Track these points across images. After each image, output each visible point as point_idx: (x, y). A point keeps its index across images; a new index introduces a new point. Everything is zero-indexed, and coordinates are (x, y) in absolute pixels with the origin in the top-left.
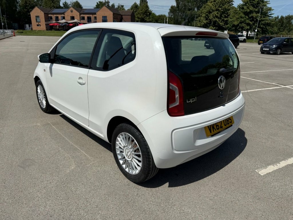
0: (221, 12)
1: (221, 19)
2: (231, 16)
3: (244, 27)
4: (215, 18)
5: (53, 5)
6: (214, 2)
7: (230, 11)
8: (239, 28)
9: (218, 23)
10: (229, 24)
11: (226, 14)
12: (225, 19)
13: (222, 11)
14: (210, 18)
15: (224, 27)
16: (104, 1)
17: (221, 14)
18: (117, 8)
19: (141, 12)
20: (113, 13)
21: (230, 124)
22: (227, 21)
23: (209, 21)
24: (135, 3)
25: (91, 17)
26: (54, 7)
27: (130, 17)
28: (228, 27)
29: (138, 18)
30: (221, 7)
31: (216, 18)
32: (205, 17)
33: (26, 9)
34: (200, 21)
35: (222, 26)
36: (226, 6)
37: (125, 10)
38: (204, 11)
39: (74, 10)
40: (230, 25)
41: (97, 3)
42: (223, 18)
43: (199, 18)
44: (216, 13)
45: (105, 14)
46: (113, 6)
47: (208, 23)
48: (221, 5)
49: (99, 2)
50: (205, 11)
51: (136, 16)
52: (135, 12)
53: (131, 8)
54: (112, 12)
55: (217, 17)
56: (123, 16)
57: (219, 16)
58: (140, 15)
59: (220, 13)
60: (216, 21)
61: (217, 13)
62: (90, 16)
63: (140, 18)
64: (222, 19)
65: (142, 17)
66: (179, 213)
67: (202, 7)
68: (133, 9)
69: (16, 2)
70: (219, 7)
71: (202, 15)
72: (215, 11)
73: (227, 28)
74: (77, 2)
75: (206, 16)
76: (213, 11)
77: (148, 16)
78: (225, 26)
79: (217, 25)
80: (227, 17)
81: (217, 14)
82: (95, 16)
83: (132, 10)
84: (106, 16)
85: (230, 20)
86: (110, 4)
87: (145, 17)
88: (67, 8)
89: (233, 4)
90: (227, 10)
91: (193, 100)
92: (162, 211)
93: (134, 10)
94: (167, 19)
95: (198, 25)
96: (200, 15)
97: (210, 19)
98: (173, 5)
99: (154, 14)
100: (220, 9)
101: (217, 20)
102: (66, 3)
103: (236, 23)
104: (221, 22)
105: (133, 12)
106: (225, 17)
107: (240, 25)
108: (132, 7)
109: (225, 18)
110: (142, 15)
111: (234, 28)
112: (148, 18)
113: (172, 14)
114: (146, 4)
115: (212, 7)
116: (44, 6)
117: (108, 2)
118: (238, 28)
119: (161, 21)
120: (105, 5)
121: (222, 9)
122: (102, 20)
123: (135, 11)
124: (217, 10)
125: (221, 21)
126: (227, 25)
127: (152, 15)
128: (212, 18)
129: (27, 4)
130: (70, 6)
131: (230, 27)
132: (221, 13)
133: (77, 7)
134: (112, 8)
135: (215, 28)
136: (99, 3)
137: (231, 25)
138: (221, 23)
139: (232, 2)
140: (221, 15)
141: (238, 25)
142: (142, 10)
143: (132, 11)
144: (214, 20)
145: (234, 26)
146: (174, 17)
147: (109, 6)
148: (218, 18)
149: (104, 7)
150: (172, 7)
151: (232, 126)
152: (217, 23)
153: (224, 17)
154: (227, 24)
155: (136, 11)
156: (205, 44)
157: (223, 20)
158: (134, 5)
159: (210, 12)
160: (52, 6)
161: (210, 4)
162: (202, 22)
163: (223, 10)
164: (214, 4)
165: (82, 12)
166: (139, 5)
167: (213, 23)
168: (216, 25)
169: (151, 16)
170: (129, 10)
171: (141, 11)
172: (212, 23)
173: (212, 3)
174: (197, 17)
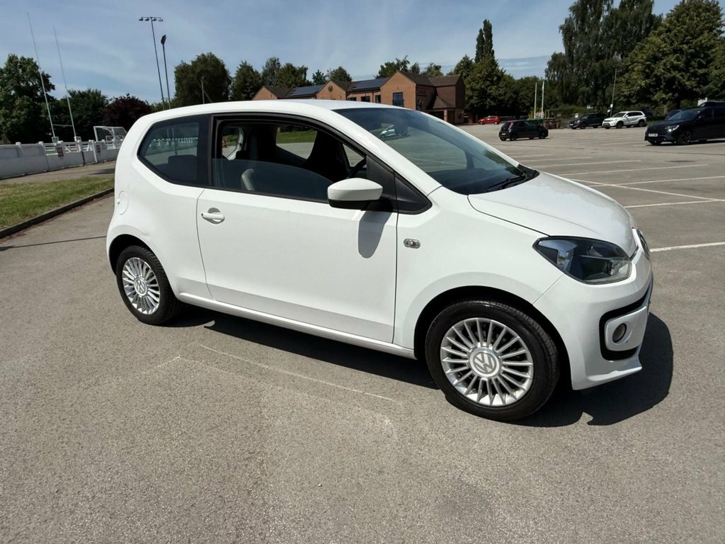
0: (687, 56)
1: (686, 71)
2: (717, 63)
4: (672, 72)
5: (295, 80)
6: (668, 34)
7: (713, 50)
9: (679, 82)
10: (711, 81)
11: (702, 59)
12: (701, 71)
13: (691, 54)
14: (655, 72)
15: (698, 90)
16: (396, 62)
17: (687, 59)
18: (424, 74)
19: (479, 77)
20: (417, 85)
22: (705, 75)
23: (654, 79)
24: (466, 58)
25: (369, 97)
26: (296, 84)
27: (453, 89)
28: (710, 89)
29: (473, 90)
30: (687, 43)
31: (674, 70)
32: (643, 72)
33: (245, 93)
34: (628, 83)
35: (691, 90)
36: (704, 38)
37: (441, 74)
38: (640, 56)
39: (335, 87)
40: (716, 85)
41: (382, 67)
42: (694, 68)
43: (626, 75)
44: (672, 58)
45: (398, 88)
46: (415, 68)
47: (650, 84)
48: (689, 37)
49: (386, 64)
50: (642, 57)
51: (468, 86)
52: (465, 77)
53: (455, 70)
54: (415, 82)
55: (675, 68)
56: (437, 89)
57: (682, 66)
58: (478, 83)
59: (683, 59)
60: (674, 78)
61: (678, 59)
62: (367, 95)
63: (477, 90)
64: (692, 71)
65: (481, 88)
66: (646, 460)
67: (632, 48)
68: (460, 72)
69: (226, 82)
70: (682, 43)
71: (633, 68)
72: (670, 54)
73: (707, 93)
74: (340, 68)
75: (645, 68)
76: (665, 54)
77: (494, 85)
78: (700, 87)
79: (676, 87)
80: (706, 67)
81: (675, 62)
82: (378, 93)
83: (457, 73)
84: (402, 93)
85: (715, 72)
86: (409, 67)
87: (489, 86)
88: (321, 84)
89: (723, 32)
90: (706, 47)
92: (606, 453)
93: (462, 72)
94: (541, 87)
95: (623, 92)
96: (630, 67)
97: (656, 76)
98: (558, 52)
99: (509, 76)
100: (685, 47)
101: (678, 75)
102: (318, 73)
104: (689, 80)
105: (461, 77)
106: (701, 66)
108: (457, 67)
109: (699, 68)
110: (481, 82)
112: (494, 87)
113: (556, 73)
114: (491, 59)
115: (663, 46)
116: (277, 85)
117: (405, 63)
119: (528, 91)
120: (399, 69)
121: (690, 48)
122: (393, 101)
123: (464, 74)
124: (675, 51)
125: (689, 78)
126: (708, 84)
127: (505, 80)
128: (663, 71)
129: (246, 82)
130: (327, 78)
131: (716, 89)
132: (689, 57)
133: (341, 80)
134: (413, 73)
135: (670, 94)
136: (385, 67)
137: (719, 85)
138: (687, 83)
139: (718, 27)
140: (688, 64)
142: (480, 72)
143: (459, 75)
144: (668, 75)
146: (561, 78)
147: (406, 70)
148: (680, 71)
149: (398, 75)
150: (555, 57)
152: (676, 83)
153: (696, 66)
154: (706, 83)
155: (468, 75)
156: (647, 134)
157: (695, 75)
158: (462, 62)
159: (655, 59)
160: (292, 83)
161: (658, 40)
162: (633, 85)
163: (692, 50)
164: (668, 37)
165: (350, 90)
166: (473, 61)
167: (664, 84)
168: (674, 87)
169: (501, 84)
170: (451, 74)
171: (478, 75)
172: (661, 84)
173: (662, 36)
174: (621, 74)
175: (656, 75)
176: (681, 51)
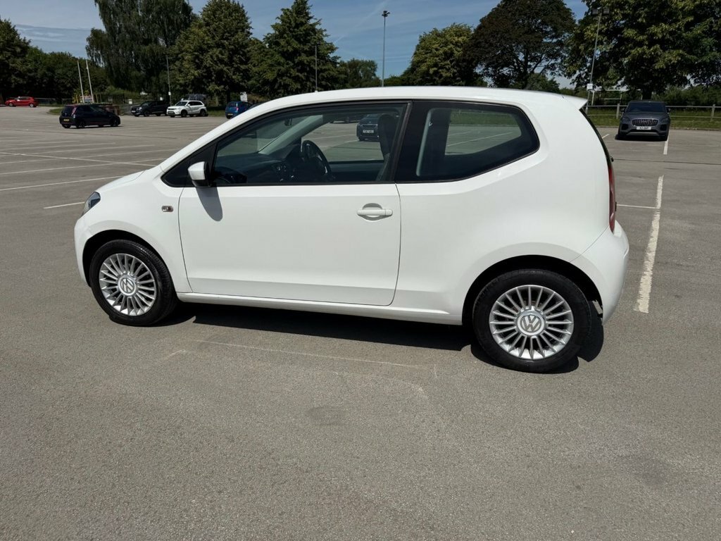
0: (229, 51)
3: (289, 85)
8: (279, 88)
9: (227, 75)
10: (253, 77)
12: (243, 67)
14: (205, 64)
15: (243, 84)
22: (246, 70)
28: (253, 85)
31: (221, 64)
35: (238, 84)
42: (237, 64)
57: (226, 60)
59: (227, 54)
60: (222, 70)
64: (236, 66)
78: (245, 82)
79: (226, 80)
80: (246, 63)
101: (225, 69)
103: (270, 76)
104: (234, 74)
106: (242, 62)
107: (279, 80)
111: (267, 88)
118: (276, 87)
125: (234, 72)
131: (258, 85)
140: (230, 58)
141: (275, 81)
145: (266, 82)
148: (226, 64)
152: (225, 76)
157: (238, 69)
163: (233, 47)
175: (205, 66)
176: (223, 46)
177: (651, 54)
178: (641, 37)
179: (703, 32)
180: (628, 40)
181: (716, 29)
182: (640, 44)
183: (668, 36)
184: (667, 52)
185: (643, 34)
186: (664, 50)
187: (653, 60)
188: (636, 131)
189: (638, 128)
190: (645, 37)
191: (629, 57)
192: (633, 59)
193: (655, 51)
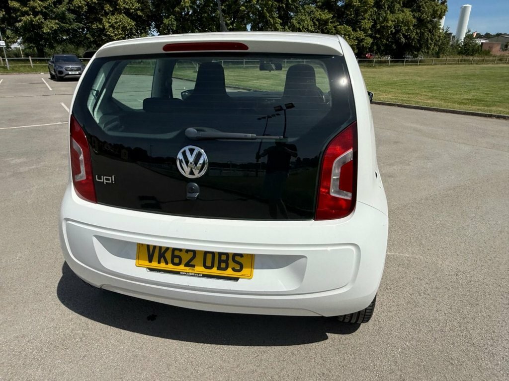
21: (229, 272)
91: (108, 180)
151: (236, 279)
177: (37, 22)
178: (25, 9)
179: (66, 9)
180: (16, 10)
181: (73, 8)
182: (26, 13)
183: (44, 10)
184: (47, 21)
185: (26, 7)
186: (45, 19)
187: (40, 26)
188: (69, 74)
189: (70, 73)
190: (28, 9)
191: (22, 23)
192: (25, 24)
193: (39, 19)
